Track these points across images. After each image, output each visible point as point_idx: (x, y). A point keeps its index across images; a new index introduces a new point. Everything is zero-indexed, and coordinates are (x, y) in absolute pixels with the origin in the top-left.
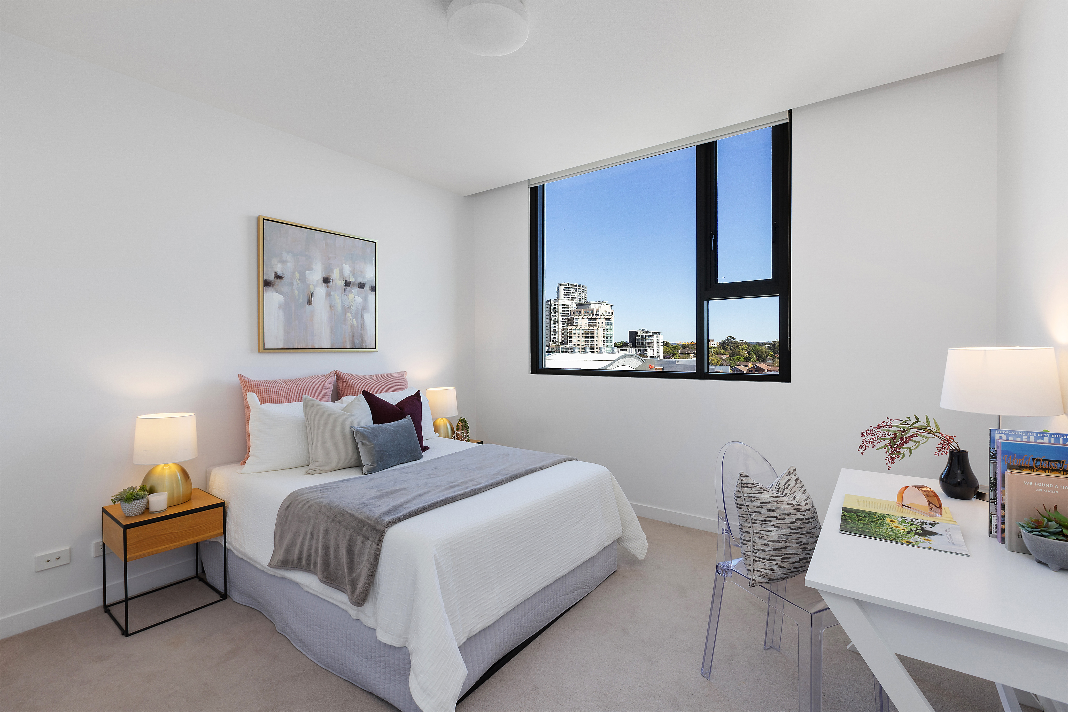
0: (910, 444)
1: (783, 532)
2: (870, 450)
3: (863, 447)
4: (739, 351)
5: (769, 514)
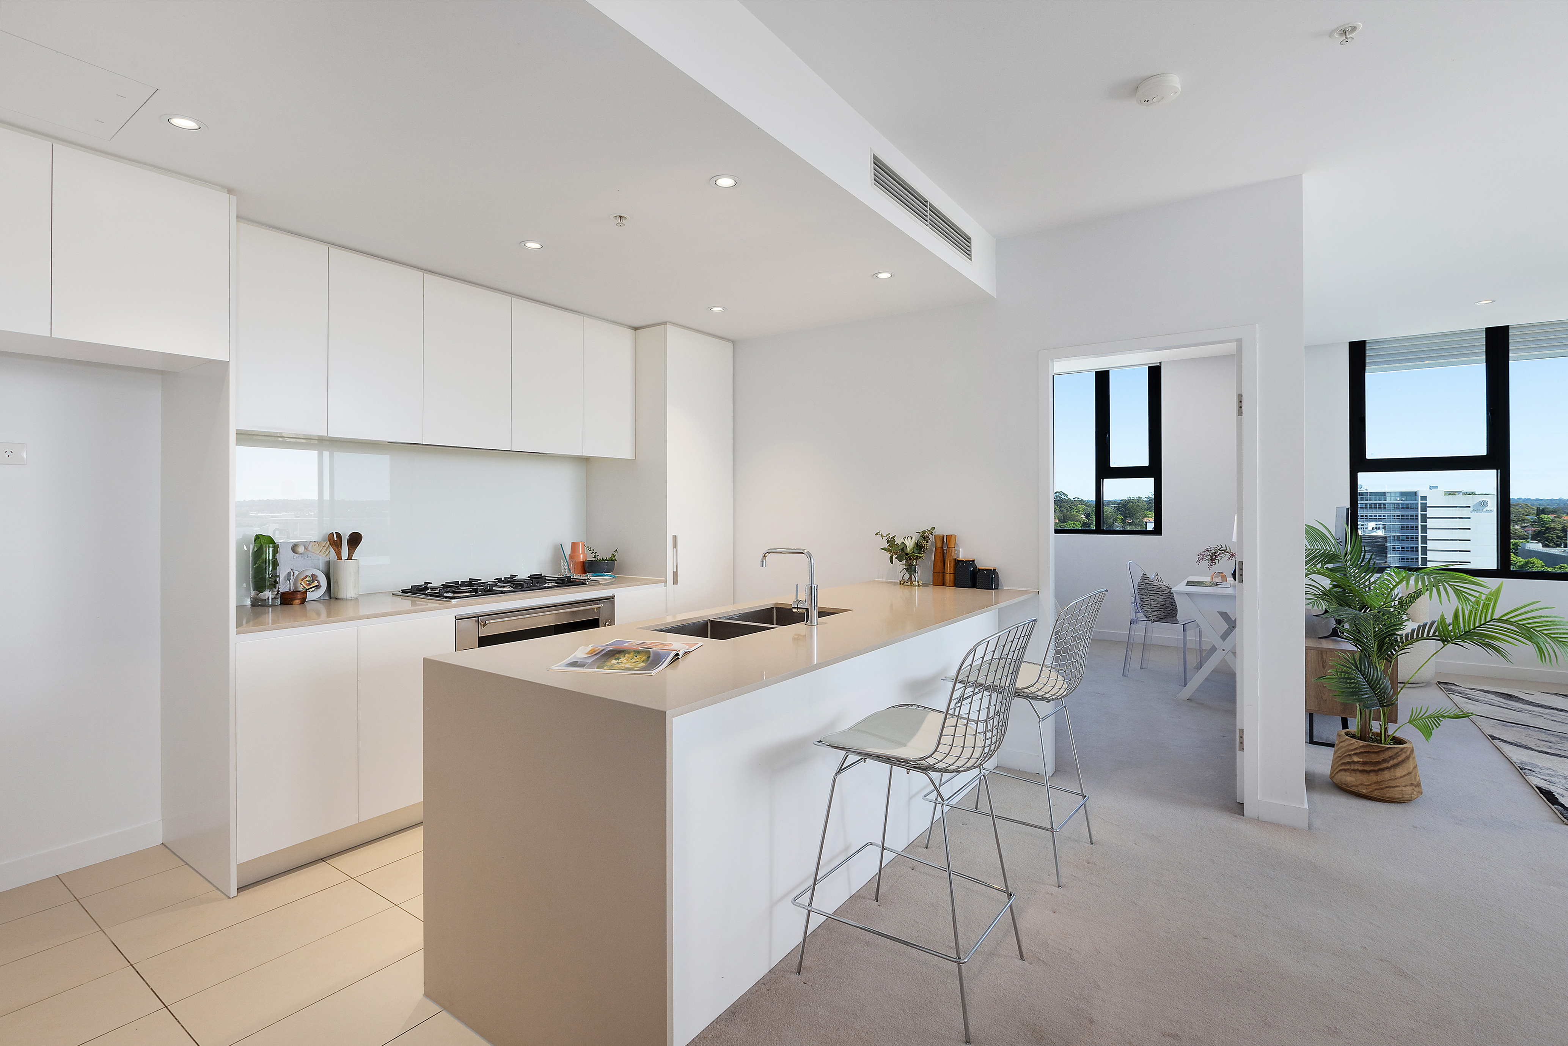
0: (1219, 558)
1: (1164, 597)
2: (1202, 562)
3: (1199, 561)
4: (1072, 513)
5: (1158, 590)
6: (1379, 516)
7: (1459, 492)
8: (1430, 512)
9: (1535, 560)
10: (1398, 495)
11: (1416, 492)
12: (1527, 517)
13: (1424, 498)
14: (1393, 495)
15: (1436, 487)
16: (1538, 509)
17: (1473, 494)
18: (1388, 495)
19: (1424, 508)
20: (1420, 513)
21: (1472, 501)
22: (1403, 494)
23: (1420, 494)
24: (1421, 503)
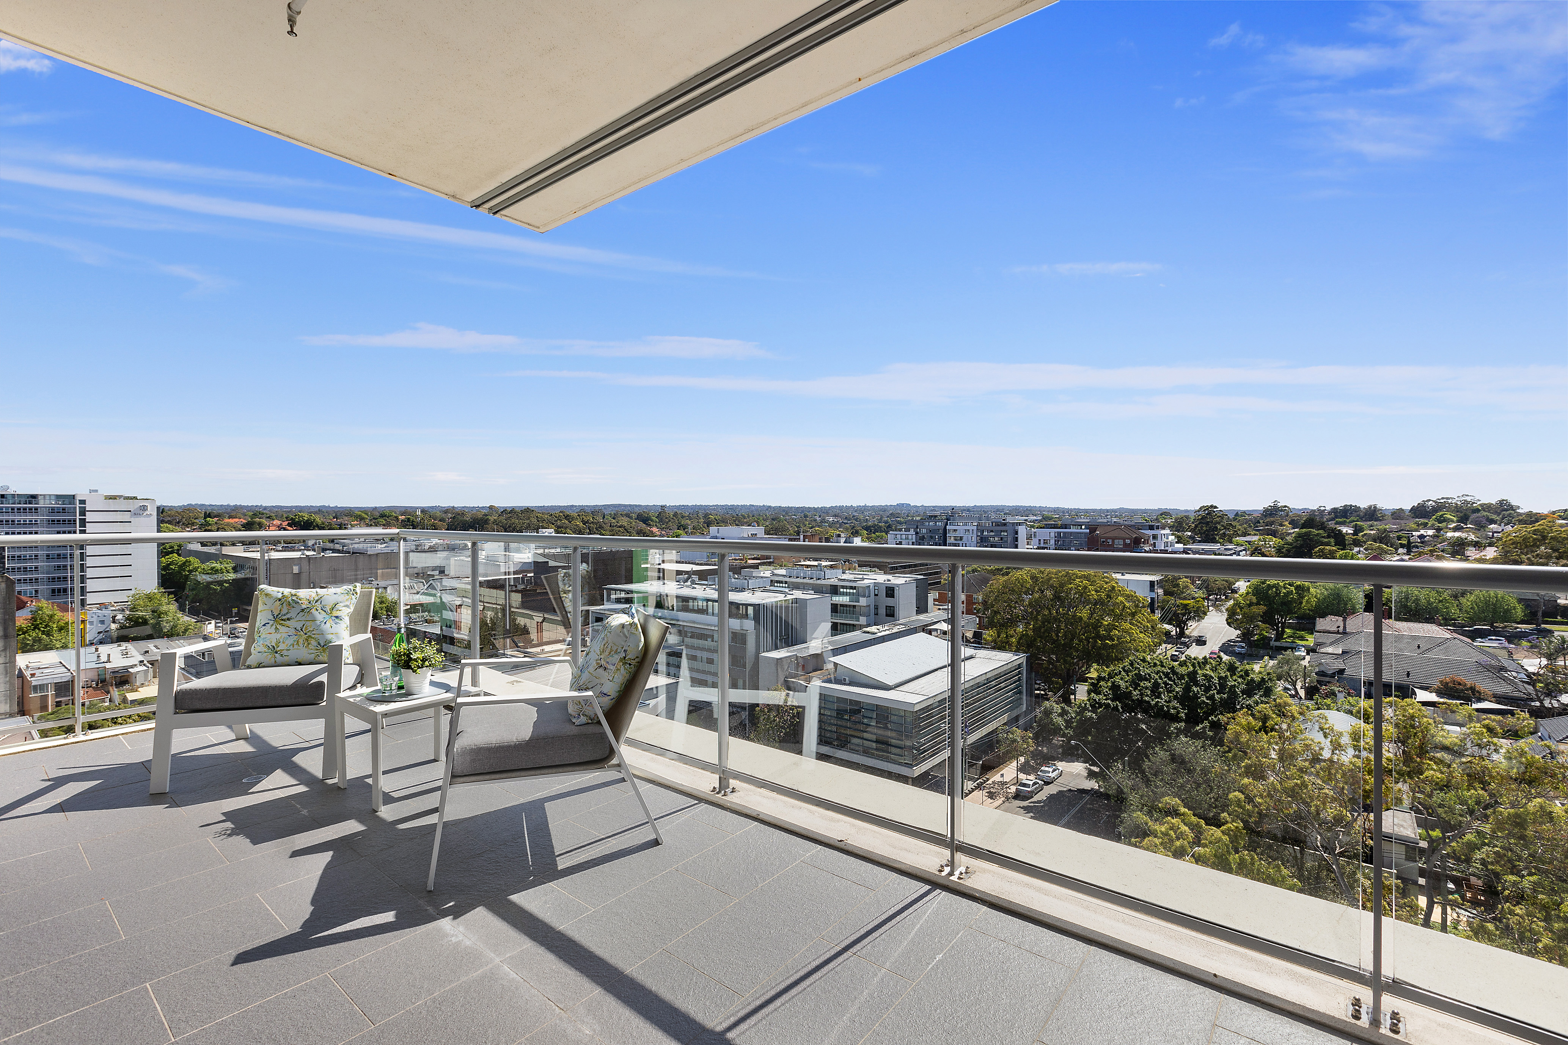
6: (30, 521)
7: (120, 497)
8: (89, 517)
9: (191, 559)
10: (53, 498)
11: (74, 496)
12: (195, 521)
13: (83, 502)
14: (48, 498)
15: (97, 491)
16: (205, 513)
17: (135, 498)
18: (40, 498)
19: (83, 512)
20: (78, 517)
21: (133, 506)
22: (58, 497)
23: (78, 498)
24: (79, 507)
